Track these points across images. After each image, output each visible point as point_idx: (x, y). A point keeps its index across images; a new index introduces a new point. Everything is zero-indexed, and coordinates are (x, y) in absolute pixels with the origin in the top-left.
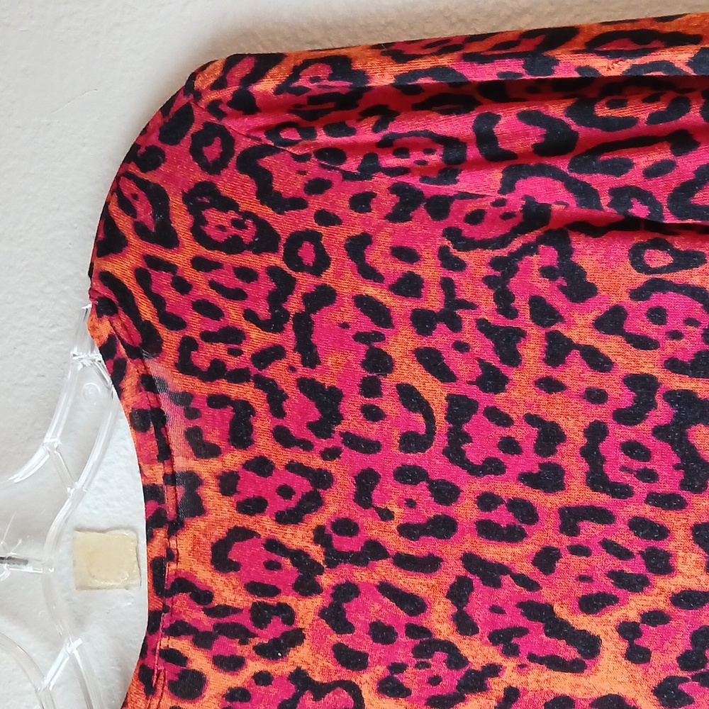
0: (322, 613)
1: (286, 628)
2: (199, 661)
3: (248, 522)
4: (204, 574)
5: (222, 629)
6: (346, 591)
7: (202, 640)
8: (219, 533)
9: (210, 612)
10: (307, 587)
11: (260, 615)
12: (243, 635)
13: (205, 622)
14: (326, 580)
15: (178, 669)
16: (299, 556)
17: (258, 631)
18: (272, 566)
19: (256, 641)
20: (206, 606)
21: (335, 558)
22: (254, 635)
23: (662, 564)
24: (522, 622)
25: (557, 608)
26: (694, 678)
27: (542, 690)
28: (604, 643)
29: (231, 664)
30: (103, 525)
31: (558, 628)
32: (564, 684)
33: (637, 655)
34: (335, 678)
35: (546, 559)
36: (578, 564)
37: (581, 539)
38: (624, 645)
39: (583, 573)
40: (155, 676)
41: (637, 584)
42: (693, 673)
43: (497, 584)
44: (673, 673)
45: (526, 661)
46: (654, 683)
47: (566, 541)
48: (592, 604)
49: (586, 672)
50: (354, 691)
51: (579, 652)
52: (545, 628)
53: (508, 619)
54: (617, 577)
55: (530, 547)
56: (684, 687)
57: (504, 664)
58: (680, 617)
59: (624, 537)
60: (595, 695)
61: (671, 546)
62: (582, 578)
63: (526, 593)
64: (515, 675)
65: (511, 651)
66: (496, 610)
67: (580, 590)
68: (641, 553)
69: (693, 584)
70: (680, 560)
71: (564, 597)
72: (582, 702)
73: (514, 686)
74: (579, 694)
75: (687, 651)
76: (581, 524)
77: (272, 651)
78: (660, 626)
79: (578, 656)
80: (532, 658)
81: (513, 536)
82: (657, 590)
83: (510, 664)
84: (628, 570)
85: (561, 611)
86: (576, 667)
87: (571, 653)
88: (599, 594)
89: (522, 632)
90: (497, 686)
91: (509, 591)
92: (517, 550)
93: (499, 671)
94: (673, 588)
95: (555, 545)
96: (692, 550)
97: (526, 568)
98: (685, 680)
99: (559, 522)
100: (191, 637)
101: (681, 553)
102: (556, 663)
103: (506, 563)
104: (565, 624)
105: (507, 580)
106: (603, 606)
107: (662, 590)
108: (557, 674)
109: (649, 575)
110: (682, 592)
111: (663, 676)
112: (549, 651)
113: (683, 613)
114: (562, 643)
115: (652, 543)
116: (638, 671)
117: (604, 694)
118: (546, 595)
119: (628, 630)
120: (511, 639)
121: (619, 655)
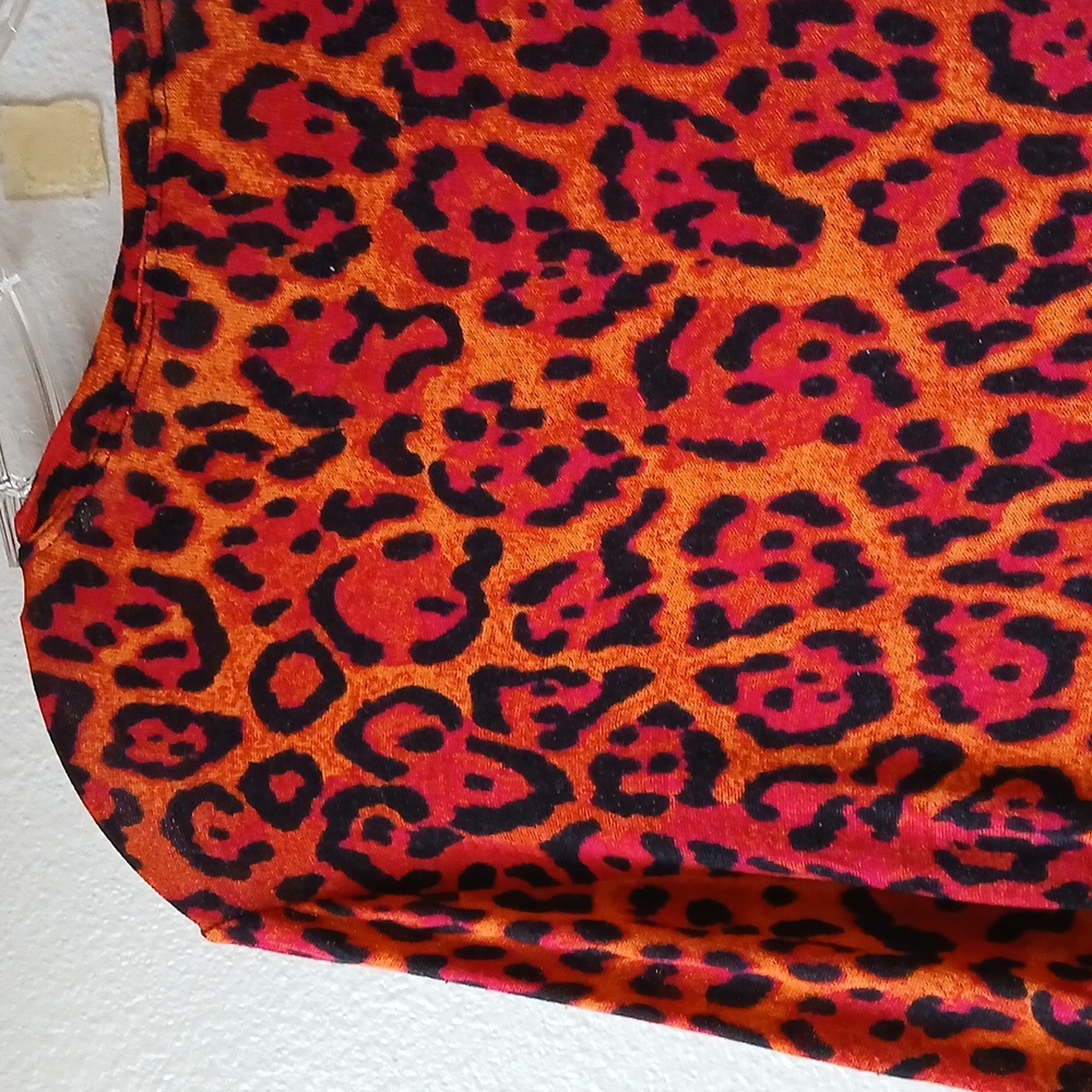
0: (399, 200)
1: (341, 226)
2: (207, 286)
3: (278, 55)
4: (210, 145)
5: (241, 234)
6: (435, 162)
7: (210, 253)
8: (232, 76)
9: (223, 206)
10: (373, 159)
11: (301, 207)
12: (275, 241)
13: (214, 222)
14: (403, 146)
15: (174, 301)
16: (361, 109)
17: (296, 233)
18: (318, 126)
19: (295, 250)
20: (216, 197)
21: (417, 108)
22: (291, 241)
23: (922, 83)
24: (706, 193)
25: (759, 167)
26: (961, 261)
27: (732, 296)
28: (829, 217)
29: (256, 288)
30: (45, 94)
31: (761, 199)
32: (764, 285)
33: (877, 232)
34: (419, 301)
35: (746, 89)
36: (794, 92)
37: (802, 50)
38: (857, 218)
39: (801, 106)
40: (139, 313)
41: (882, 119)
42: (960, 253)
43: (669, 135)
44: (929, 255)
45: (709, 254)
46: (899, 274)
47: (779, 55)
48: (813, 157)
49: (800, 264)
50: (448, 319)
51: (790, 233)
52: (740, 200)
53: (684, 189)
54: (854, 110)
55: (721, 70)
56: (944, 277)
57: (676, 261)
58: (944, 167)
59: (865, 43)
60: (812, 299)
61: (937, 54)
62: (800, 116)
63: (711, 144)
64: (691, 279)
65: (686, 241)
66: (667, 176)
67: (796, 134)
68: (891, 67)
69: (968, 113)
70: (950, 75)
71: (771, 148)
72: (791, 311)
73: (690, 294)
74: (787, 298)
75: (953, 220)
76: (801, 27)
77: (320, 265)
78: (914, 184)
79: (788, 240)
80: (720, 249)
81: (696, 53)
82: (913, 126)
83: (684, 262)
84: (871, 98)
85: (766, 171)
86: (785, 258)
87: (779, 236)
88: (824, 139)
89: (705, 208)
90: (664, 297)
91: (689, 143)
92: (703, 77)
93: (669, 272)
94: (937, 121)
95: (761, 63)
96: (968, 56)
97: (714, 105)
98: (947, 265)
99: (768, 25)
100: (193, 248)
101: (952, 64)
102: (754, 255)
103: (683, 98)
104: (772, 190)
105: (685, 127)
106: (830, 157)
107: (921, 125)
108: (754, 271)
109: (902, 103)
110: (950, 126)
111: (914, 262)
112: (745, 236)
113: (949, 161)
114: (765, 222)
115: (910, 50)
116: (877, 256)
117: (824, 296)
118: (744, 146)
119: (865, 194)
120: (689, 220)
121: (849, 234)
